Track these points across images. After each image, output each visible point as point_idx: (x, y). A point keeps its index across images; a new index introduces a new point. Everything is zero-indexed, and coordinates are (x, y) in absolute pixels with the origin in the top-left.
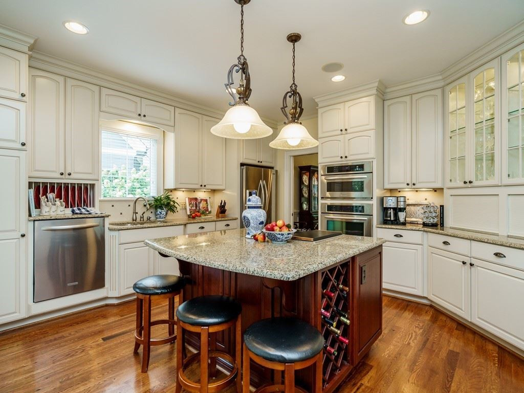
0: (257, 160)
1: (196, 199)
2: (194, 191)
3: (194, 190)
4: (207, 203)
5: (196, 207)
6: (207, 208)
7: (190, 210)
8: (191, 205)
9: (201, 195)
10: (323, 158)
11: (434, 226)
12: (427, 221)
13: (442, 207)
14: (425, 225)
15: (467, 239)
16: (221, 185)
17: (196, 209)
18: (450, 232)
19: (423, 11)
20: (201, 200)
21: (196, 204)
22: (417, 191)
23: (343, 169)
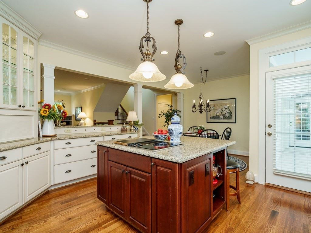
15: (19, 147)
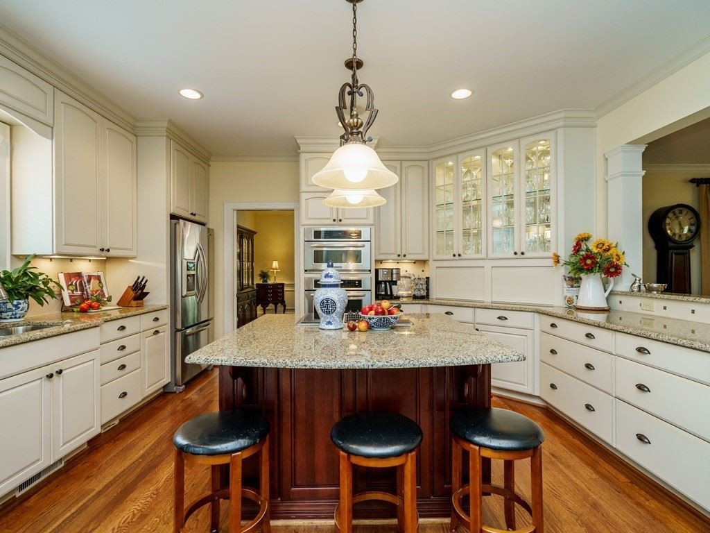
0: (190, 212)
1: (79, 275)
2: (71, 260)
3: (71, 258)
4: (100, 282)
5: (82, 290)
6: (102, 291)
7: (70, 296)
8: (70, 287)
9: (84, 267)
10: (309, 219)
11: (422, 298)
12: (417, 293)
13: (428, 278)
14: (415, 297)
16: (131, 250)
17: (83, 294)
18: (435, 301)
19: (469, 89)
20: (90, 277)
21: (81, 284)
22: (398, 263)
23: (334, 235)
